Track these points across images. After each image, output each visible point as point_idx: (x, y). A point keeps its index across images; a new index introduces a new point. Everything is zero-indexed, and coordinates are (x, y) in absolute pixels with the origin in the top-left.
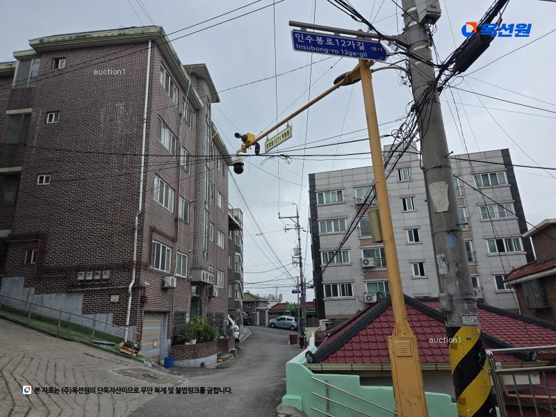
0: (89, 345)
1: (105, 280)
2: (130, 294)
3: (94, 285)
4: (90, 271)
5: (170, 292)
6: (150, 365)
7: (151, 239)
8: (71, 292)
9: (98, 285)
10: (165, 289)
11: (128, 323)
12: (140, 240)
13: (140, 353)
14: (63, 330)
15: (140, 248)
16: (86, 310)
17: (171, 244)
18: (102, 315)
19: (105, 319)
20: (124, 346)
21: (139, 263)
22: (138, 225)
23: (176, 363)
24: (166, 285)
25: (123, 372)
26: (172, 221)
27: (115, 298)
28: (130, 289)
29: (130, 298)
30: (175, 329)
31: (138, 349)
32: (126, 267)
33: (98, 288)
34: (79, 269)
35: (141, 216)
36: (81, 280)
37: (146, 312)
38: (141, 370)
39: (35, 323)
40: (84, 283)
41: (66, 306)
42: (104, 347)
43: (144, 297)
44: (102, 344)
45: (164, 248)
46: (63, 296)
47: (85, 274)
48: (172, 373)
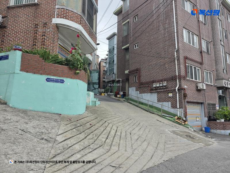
0: (161, 116)
1: (165, 86)
2: (177, 92)
3: (160, 89)
4: (158, 82)
5: (202, 92)
6: (193, 130)
7: (185, 63)
8: (152, 92)
9: (162, 89)
10: (199, 91)
11: (178, 107)
12: (179, 64)
13: (186, 123)
14: (150, 109)
15: (179, 68)
16: (159, 101)
17: (199, 66)
18: (166, 103)
19: (167, 104)
20: (177, 118)
21: (180, 76)
22: (177, 57)
23: (212, 131)
24: (199, 88)
25: (174, 132)
26: (199, 53)
27: (170, 95)
28: (177, 90)
29: (178, 95)
30: (209, 113)
31: (185, 121)
32: (173, 79)
33: (162, 90)
34: (153, 82)
35: (178, 51)
36: (155, 87)
37: (188, 102)
38: (185, 132)
39: (141, 105)
40: (156, 88)
41: (151, 98)
42: (168, 118)
43: (185, 94)
44: (167, 116)
45: (195, 68)
46: (149, 94)
47: (156, 84)
48: (207, 136)
